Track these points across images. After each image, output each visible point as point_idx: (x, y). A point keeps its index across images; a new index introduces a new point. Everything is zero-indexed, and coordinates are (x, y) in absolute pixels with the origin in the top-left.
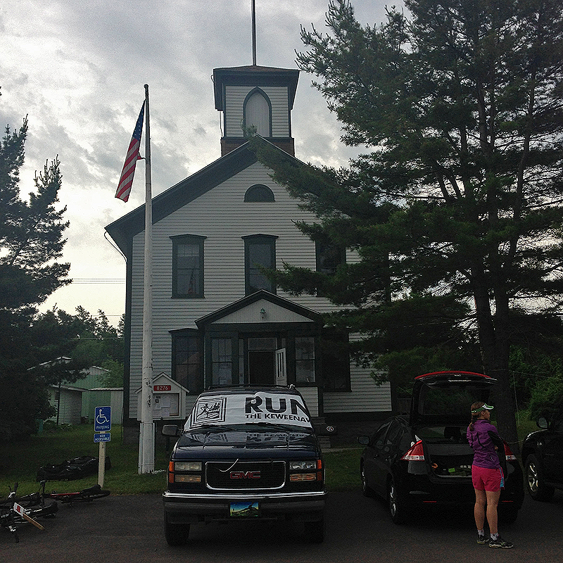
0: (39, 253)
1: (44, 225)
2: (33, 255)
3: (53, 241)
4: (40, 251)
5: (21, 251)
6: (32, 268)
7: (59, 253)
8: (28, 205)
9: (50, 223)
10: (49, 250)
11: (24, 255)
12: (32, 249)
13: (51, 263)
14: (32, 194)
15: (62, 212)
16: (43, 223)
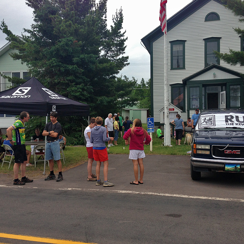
0: (116, 52)
1: (117, 40)
2: (113, 53)
3: (121, 47)
4: (116, 51)
5: (109, 52)
6: (113, 59)
7: (124, 52)
8: (110, 31)
9: (119, 38)
10: (119, 51)
11: (110, 54)
12: (113, 51)
13: (121, 56)
14: (111, 26)
15: (124, 33)
16: (117, 39)
